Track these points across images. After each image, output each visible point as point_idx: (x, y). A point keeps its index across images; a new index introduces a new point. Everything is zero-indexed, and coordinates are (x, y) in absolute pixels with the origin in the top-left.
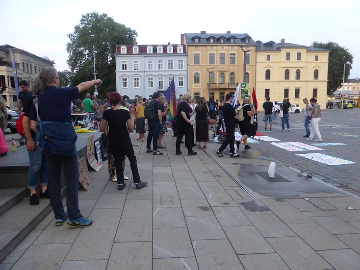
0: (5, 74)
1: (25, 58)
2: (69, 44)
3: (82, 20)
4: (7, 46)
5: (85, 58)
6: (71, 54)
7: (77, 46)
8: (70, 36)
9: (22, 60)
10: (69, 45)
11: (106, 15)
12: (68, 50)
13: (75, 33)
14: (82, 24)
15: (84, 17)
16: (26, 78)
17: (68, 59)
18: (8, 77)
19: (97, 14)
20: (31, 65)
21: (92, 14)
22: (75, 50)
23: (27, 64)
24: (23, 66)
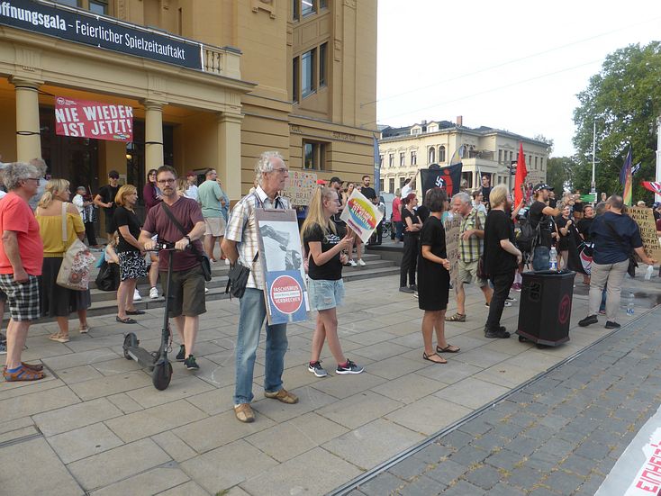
0: (472, 169)
1: (504, 142)
2: (578, 109)
3: (606, 64)
4: (483, 128)
5: (609, 130)
6: (582, 126)
7: (593, 112)
8: (580, 96)
9: (500, 146)
10: (579, 112)
11: (659, 43)
12: (576, 120)
13: (592, 89)
14: (605, 70)
15: (609, 57)
16: (502, 173)
17: (575, 135)
18: (477, 173)
19: (638, 46)
20: (511, 153)
21: (627, 49)
22: (588, 119)
23: (506, 152)
24: (500, 154)
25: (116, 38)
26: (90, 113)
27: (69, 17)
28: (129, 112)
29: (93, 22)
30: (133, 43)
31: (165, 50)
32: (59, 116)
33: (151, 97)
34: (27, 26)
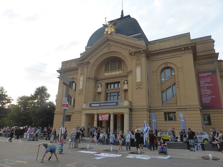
25: (105, 104)
26: (103, 116)
27: (100, 103)
28: (108, 115)
29: (102, 103)
30: (108, 104)
31: (112, 104)
32: (99, 118)
33: (110, 112)
34: (95, 106)
